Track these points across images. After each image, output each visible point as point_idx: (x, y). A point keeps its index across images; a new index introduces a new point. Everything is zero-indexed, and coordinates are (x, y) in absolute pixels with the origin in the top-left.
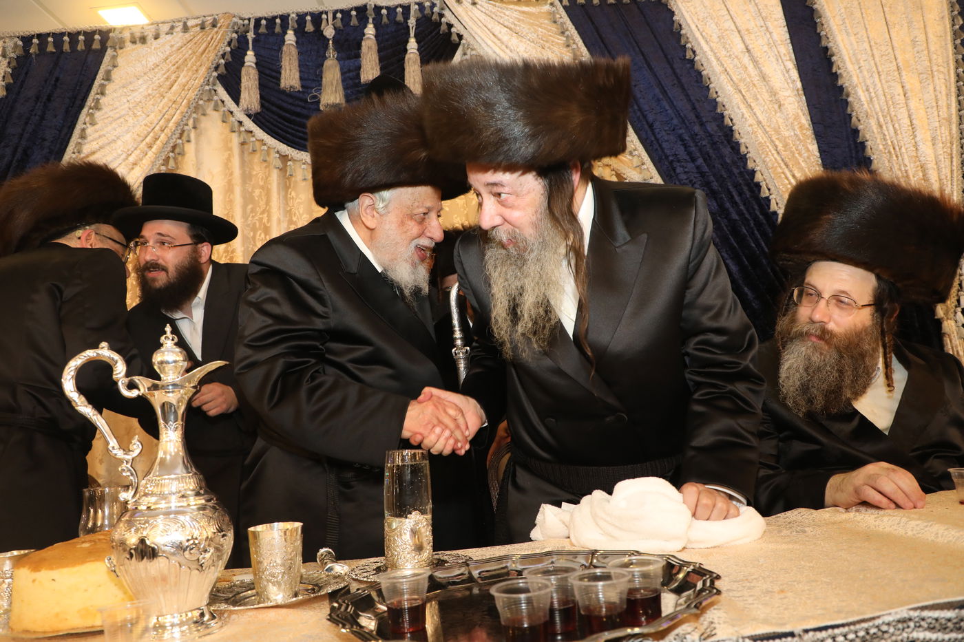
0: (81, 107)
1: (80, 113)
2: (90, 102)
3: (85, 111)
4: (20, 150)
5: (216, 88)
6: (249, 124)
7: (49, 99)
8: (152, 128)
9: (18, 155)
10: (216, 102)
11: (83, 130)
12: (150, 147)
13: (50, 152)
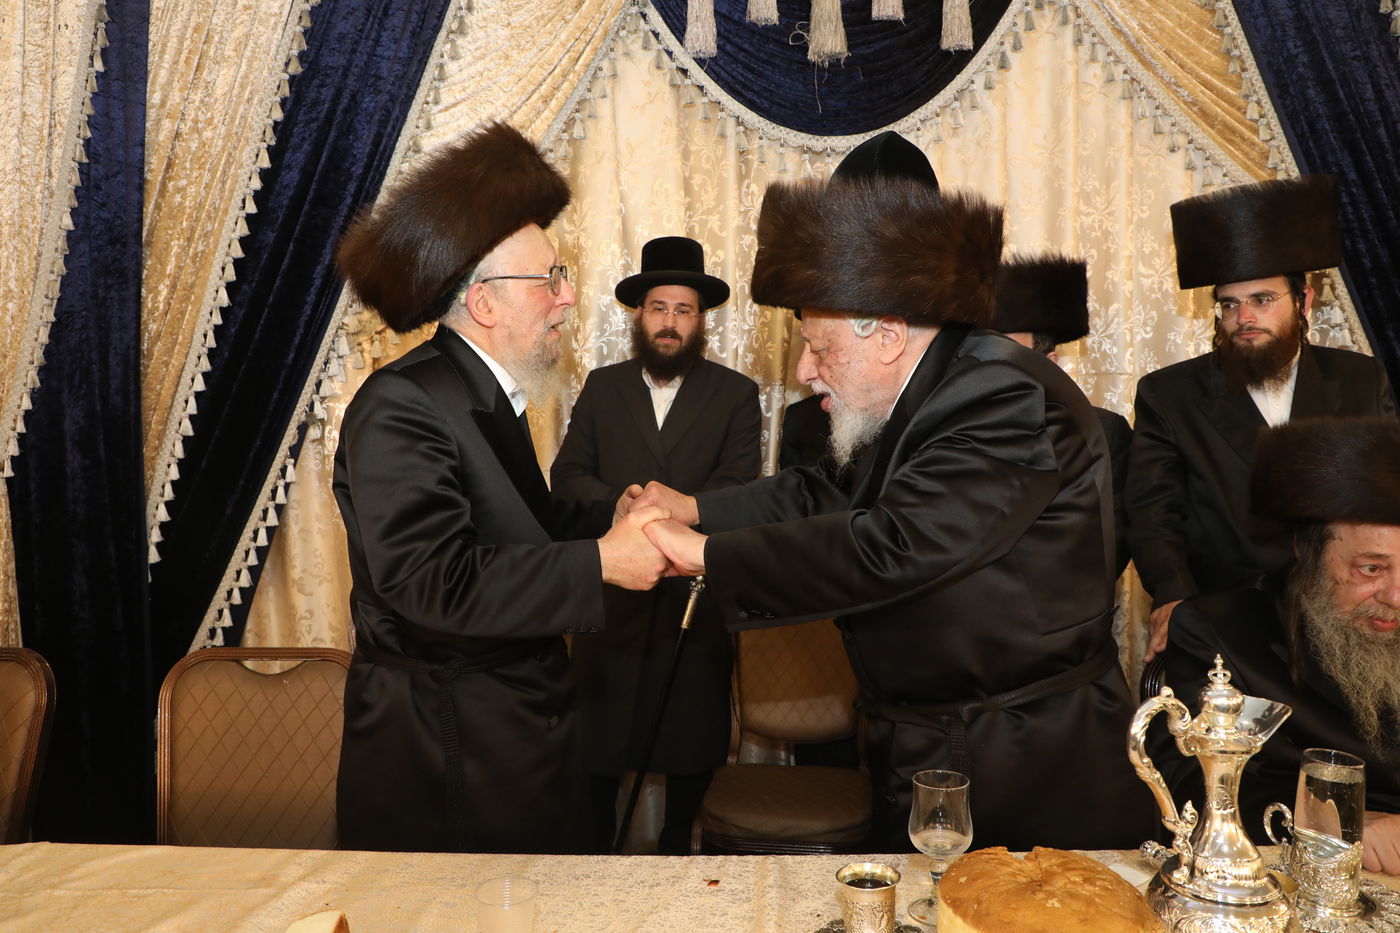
0: (437, 29)
1: (436, 38)
2: (450, 22)
3: (442, 34)
4: (347, 94)
5: (646, 11)
6: (699, 75)
7: (386, 13)
8: (549, 71)
9: (344, 102)
10: (646, 34)
11: (441, 66)
12: (546, 101)
13: (392, 100)
